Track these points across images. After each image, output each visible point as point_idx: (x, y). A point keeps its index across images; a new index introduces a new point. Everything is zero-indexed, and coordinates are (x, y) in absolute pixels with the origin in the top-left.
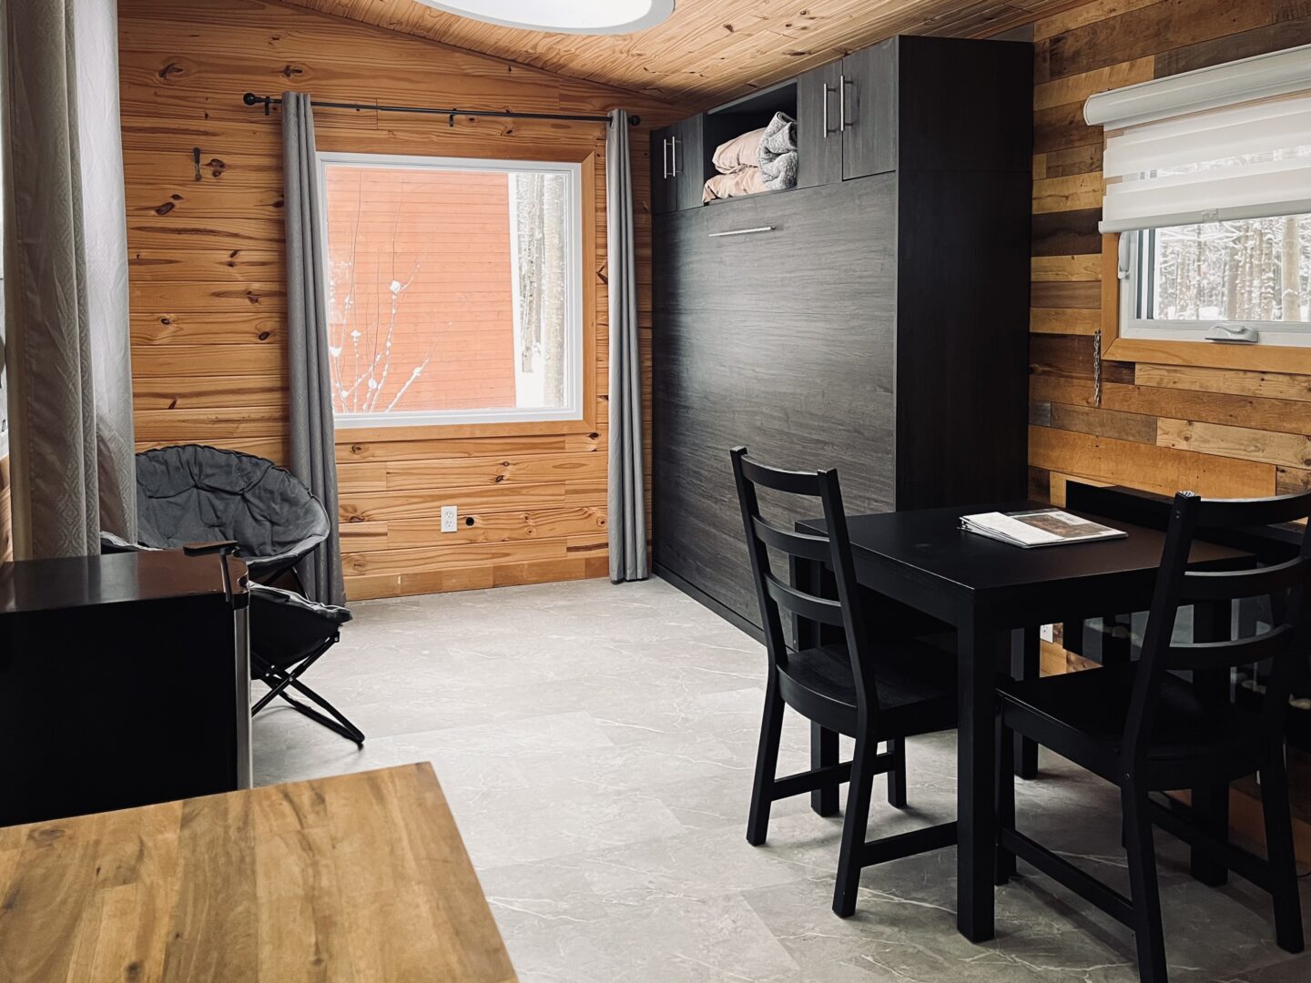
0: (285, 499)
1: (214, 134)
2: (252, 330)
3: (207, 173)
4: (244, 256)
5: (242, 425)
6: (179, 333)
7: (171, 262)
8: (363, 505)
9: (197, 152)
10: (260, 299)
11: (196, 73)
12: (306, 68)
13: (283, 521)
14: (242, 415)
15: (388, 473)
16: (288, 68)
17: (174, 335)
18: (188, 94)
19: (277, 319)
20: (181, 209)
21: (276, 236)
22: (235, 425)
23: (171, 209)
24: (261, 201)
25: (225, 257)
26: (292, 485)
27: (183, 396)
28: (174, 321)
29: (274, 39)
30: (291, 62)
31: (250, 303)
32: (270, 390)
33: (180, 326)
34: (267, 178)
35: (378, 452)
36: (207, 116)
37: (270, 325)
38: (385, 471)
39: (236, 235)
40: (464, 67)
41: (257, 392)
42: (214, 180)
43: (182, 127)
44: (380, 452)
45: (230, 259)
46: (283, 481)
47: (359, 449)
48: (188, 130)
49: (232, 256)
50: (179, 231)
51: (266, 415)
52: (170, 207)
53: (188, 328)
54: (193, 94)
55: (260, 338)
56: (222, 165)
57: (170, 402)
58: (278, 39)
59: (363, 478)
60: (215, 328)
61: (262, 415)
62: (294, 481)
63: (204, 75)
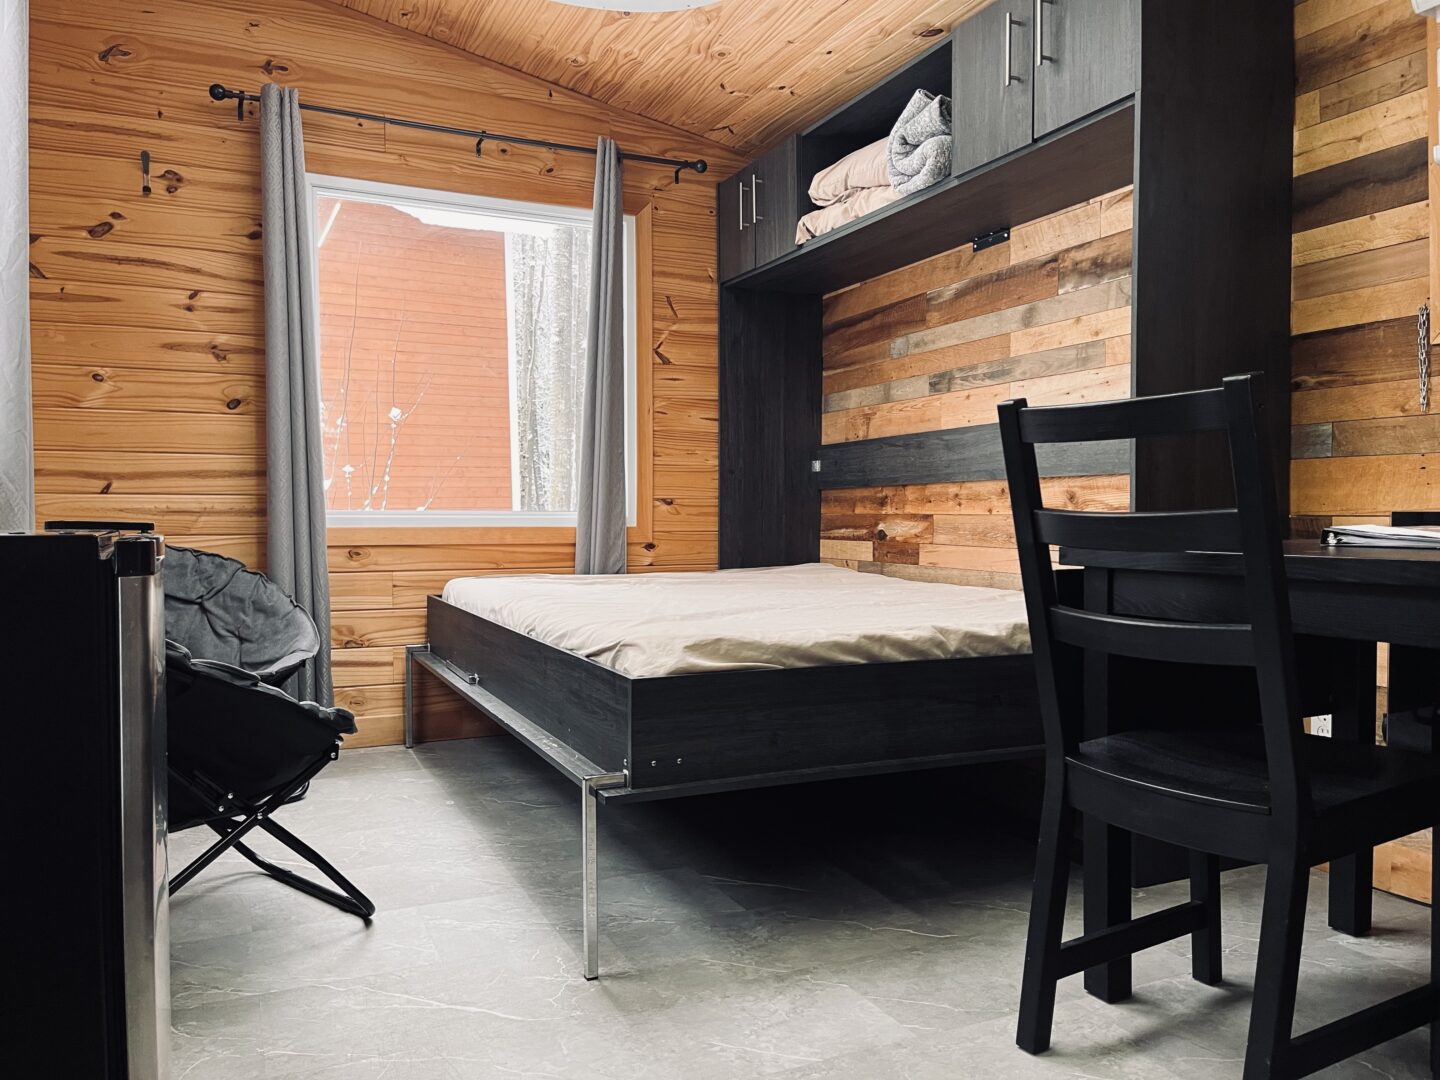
0: (260, 609)
1: (169, 138)
2: (219, 395)
3: (158, 187)
4: (205, 299)
5: (203, 518)
6: (116, 394)
7: (108, 299)
8: (364, 625)
9: (145, 157)
10: (229, 356)
11: (148, 59)
12: (294, 66)
13: (257, 636)
14: (203, 506)
15: (394, 586)
16: (269, 63)
17: (109, 396)
18: (137, 85)
19: (251, 384)
20: (122, 231)
21: (251, 277)
22: (194, 518)
23: (108, 231)
24: (231, 230)
25: (182, 298)
26: (269, 591)
27: (121, 477)
28: (109, 377)
29: (253, 25)
30: (274, 56)
31: (215, 361)
32: (241, 474)
33: (119, 384)
34: (241, 201)
35: (382, 560)
36: (160, 114)
37: (243, 389)
38: (390, 584)
39: (197, 271)
40: (494, 86)
41: (225, 476)
42: (167, 196)
43: (127, 126)
44: (384, 559)
45: (188, 301)
46: (257, 586)
47: (358, 554)
48: (133, 130)
49: (191, 297)
50: (119, 260)
51: (237, 507)
52: (106, 228)
53: (129, 388)
54: (142, 85)
55: (228, 406)
56: (180, 180)
57: (102, 484)
58: (256, 25)
59: (362, 592)
60: (165, 389)
61: (232, 506)
62: (272, 587)
63: (157, 62)
